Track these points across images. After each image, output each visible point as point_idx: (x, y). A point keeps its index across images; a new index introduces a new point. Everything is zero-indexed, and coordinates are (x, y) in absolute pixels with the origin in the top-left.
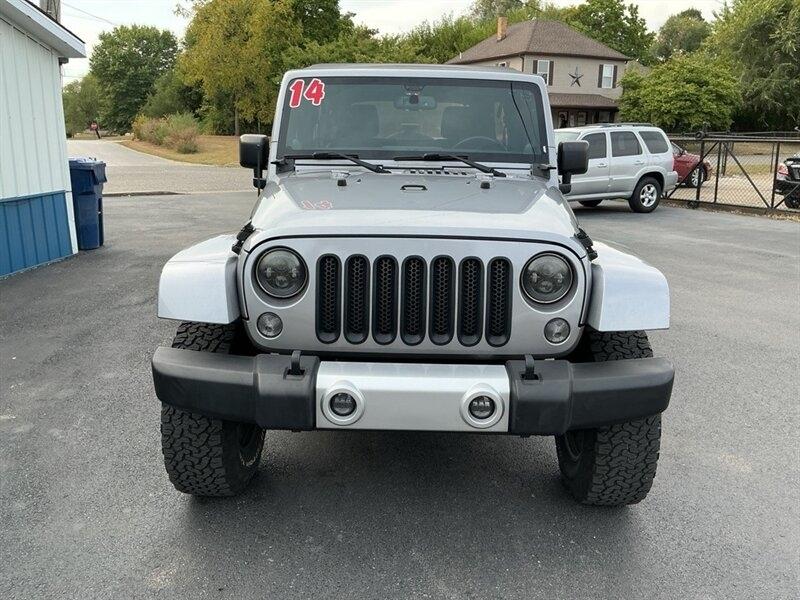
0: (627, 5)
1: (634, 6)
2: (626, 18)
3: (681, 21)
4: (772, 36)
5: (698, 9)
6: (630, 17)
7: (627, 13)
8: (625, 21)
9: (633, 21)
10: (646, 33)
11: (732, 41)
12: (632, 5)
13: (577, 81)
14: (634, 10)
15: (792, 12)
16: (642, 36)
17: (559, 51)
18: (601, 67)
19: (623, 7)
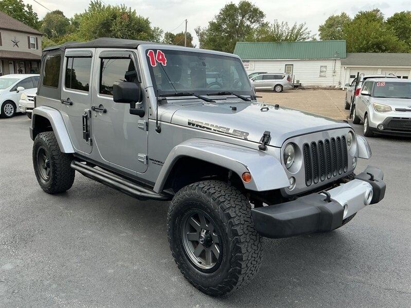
0: (26, 4)
1: (30, 5)
2: (26, 11)
3: (54, 16)
4: (111, 29)
5: (61, 11)
6: (28, 11)
7: (26, 9)
8: (26, 13)
9: (30, 13)
10: (38, 20)
11: (93, 29)
12: (28, 5)
13: (16, 44)
14: (30, 8)
15: (117, 19)
16: (36, 22)
17: (3, 27)
18: (29, 38)
19: (24, 5)
